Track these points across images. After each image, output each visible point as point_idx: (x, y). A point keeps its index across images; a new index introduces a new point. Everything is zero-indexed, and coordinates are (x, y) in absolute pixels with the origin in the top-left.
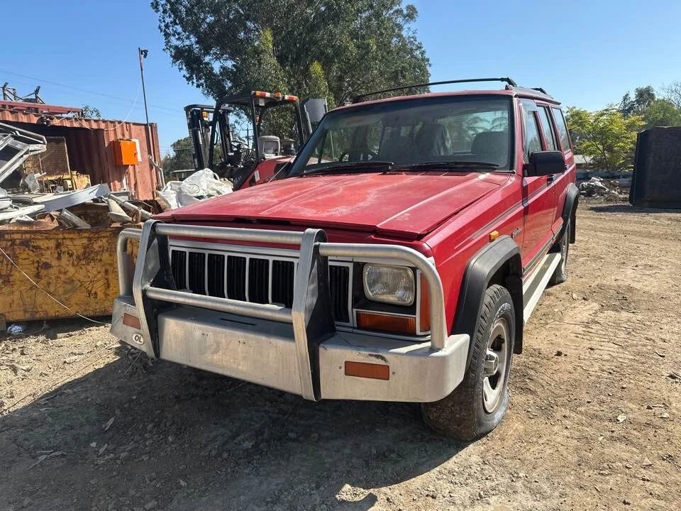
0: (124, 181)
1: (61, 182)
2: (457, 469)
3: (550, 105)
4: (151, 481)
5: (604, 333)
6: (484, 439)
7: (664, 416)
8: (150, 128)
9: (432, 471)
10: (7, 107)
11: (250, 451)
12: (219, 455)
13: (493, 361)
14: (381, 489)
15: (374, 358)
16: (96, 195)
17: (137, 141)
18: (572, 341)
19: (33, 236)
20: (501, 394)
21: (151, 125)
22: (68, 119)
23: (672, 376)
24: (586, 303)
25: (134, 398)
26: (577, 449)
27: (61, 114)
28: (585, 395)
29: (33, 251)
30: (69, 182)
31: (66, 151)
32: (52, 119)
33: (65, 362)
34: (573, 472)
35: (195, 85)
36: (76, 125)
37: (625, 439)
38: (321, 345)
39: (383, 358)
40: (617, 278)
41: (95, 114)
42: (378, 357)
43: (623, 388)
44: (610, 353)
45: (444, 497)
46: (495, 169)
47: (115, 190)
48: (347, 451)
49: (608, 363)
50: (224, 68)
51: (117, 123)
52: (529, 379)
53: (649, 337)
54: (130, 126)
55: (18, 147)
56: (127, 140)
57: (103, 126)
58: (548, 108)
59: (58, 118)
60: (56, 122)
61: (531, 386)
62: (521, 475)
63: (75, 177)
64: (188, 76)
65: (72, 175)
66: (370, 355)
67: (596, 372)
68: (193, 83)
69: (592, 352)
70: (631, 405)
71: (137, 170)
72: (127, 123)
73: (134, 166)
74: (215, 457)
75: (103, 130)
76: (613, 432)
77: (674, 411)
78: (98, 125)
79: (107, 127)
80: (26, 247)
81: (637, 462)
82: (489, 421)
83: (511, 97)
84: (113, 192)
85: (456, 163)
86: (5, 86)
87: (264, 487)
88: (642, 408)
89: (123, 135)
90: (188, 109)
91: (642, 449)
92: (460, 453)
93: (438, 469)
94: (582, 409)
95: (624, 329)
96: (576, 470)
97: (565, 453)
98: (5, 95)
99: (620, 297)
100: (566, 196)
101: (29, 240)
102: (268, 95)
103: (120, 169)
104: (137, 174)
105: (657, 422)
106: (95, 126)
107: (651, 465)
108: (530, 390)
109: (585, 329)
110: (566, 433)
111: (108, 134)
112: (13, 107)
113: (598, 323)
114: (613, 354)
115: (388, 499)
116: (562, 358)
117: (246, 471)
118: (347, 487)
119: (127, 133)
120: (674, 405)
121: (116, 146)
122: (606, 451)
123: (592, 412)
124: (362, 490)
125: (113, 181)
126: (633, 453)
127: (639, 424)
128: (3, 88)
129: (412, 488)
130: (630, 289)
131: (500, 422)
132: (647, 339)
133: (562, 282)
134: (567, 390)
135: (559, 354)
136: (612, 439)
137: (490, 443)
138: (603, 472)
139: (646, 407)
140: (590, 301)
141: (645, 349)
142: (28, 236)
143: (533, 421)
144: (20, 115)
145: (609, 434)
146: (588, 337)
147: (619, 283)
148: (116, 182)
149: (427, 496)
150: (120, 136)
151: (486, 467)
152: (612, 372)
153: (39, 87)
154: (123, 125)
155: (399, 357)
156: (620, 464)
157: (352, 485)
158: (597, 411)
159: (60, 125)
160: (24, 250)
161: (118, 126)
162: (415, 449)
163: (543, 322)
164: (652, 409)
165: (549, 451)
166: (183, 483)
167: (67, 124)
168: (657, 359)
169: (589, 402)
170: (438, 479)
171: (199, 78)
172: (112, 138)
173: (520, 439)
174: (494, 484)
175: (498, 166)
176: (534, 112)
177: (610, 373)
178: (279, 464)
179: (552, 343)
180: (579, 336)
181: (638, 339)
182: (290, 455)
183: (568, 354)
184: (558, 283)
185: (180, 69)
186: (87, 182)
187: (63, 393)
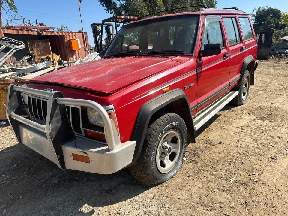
0: (74, 57)
1: (48, 59)
2: (139, 201)
3: (237, 16)
4: (10, 195)
5: (249, 132)
6: (159, 186)
7: (255, 180)
8: (84, 34)
9: (127, 201)
10: (25, 28)
11: (56, 184)
12: (42, 185)
13: (167, 150)
14: (99, 208)
15: (82, 153)
16: (46, 66)
17: (79, 40)
18: (231, 136)
19: (5, 86)
20: (176, 164)
21: (85, 32)
22: (49, 32)
23: (272, 158)
24: (249, 115)
25: (28, 156)
26: (201, 195)
27: (48, 30)
28: (221, 166)
29: (6, 92)
30: (52, 58)
31: (50, 45)
32: (43, 32)
33: (12, 138)
34: (192, 207)
35: (110, 13)
36: (53, 34)
37: (229, 192)
38: (63, 145)
39: (86, 153)
40: (273, 102)
41: (66, 28)
42: (84, 152)
43: (243, 163)
44: (247, 143)
45: (125, 214)
46: (184, 54)
47: (70, 61)
48: (95, 188)
49: (243, 149)
50: (121, 4)
51: (70, 33)
52: (197, 155)
53: (272, 135)
54: (75, 33)
55: (11, 47)
56: (74, 39)
57: (64, 34)
58: (235, 18)
59: (45, 32)
60: (45, 34)
61: (197, 160)
62: (166, 206)
63: (54, 56)
64: (106, 9)
65: (53, 55)
66: (81, 152)
67: (234, 153)
68: (109, 12)
69: (238, 142)
70: (242, 173)
71: (79, 52)
72: (74, 32)
73: (78, 50)
74: (40, 186)
75: (64, 36)
76: (224, 187)
77: (262, 178)
78: (62, 34)
79: (66, 34)
80: (4, 90)
81: (228, 204)
82: (163, 177)
83: (200, 15)
84: (70, 62)
85: (166, 51)
86: (24, 20)
87: (52, 202)
88: (247, 175)
89: (73, 37)
90: (92, 25)
91: (234, 197)
92: (145, 192)
93: (130, 200)
94: (216, 173)
95: (261, 130)
96: (194, 206)
97: (194, 197)
98: (24, 23)
99: (269, 112)
100: (243, 62)
101: (4, 87)
102: (123, 17)
103: (72, 52)
104: (80, 54)
105: (250, 183)
106: (61, 34)
107: (233, 207)
108: (195, 161)
109: (241, 130)
110: (201, 185)
111: (66, 37)
112: (28, 28)
113: (250, 127)
114: (248, 144)
115: (99, 214)
116: (221, 145)
117: (48, 194)
118: (86, 205)
119: (74, 37)
120: (264, 174)
121: (70, 42)
122: (215, 197)
123: (220, 175)
124: (91, 207)
125: (70, 57)
126: (228, 199)
127: (240, 183)
128: (23, 20)
129: (113, 208)
130: (276, 108)
131: (171, 178)
132: (271, 136)
133: (243, 104)
134: (213, 163)
135: (220, 143)
136: (222, 191)
137: (161, 188)
138: (207, 208)
139: (248, 174)
140: (251, 115)
141: (266, 142)
142: (3, 86)
143: (188, 178)
144: (30, 31)
145: (222, 187)
146: (240, 134)
147: (273, 105)
148: (71, 57)
149: (117, 213)
150: (71, 38)
151: (154, 200)
152: (242, 153)
153: (37, 19)
154: (72, 33)
155: (92, 153)
156: (218, 205)
157: (88, 205)
158: (223, 174)
159: (46, 35)
160: (3, 92)
161: (70, 34)
162: (125, 188)
163: (222, 125)
164: (251, 176)
165: (187, 195)
166: (21, 197)
167: (49, 34)
168: (269, 148)
169: (221, 170)
170: (128, 205)
171: (111, 10)
172: (68, 39)
173: (177, 187)
174: (151, 210)
175: (185, 52)
176: (220, 22)
177: (241, 154)
178: (65, 191)
179: (220, 137)
180: (236, 133)
181: (266, 136)
182: (70, 188)
183: (225, 143)
184: (240, 105)
185: (103, 6)
186: (59, 58)
187: (4, 152)
